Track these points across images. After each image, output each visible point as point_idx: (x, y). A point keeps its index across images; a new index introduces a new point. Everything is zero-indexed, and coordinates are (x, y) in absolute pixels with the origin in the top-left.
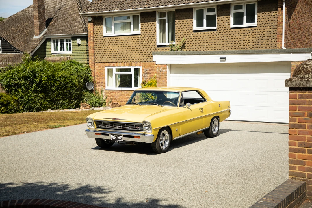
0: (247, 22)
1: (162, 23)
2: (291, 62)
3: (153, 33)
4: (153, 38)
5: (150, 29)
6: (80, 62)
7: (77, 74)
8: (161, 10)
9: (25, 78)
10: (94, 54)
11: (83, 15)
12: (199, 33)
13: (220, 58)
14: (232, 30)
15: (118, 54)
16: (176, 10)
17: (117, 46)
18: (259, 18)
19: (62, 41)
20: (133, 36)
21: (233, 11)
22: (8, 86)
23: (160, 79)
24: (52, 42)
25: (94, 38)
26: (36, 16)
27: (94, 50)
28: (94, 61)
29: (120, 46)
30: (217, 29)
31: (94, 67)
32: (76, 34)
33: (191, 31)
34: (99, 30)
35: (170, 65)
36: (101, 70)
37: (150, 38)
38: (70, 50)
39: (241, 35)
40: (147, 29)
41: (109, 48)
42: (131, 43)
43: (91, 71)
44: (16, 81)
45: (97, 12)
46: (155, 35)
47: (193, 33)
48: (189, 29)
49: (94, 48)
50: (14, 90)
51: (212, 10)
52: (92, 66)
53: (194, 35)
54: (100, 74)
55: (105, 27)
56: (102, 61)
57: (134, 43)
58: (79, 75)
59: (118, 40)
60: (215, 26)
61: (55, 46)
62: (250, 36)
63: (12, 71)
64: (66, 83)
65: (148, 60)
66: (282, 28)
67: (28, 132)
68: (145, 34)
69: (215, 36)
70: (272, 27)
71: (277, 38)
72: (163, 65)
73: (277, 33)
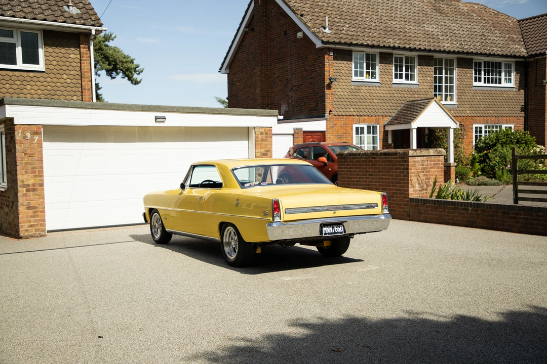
0: (25, 62)
13: (154, 117)
18: (47, 58)
23: (25, 154)
62: (33, 88)
66: (90, 81)
71: (82, 95)
72: (32, 126)
73: (82, 87)
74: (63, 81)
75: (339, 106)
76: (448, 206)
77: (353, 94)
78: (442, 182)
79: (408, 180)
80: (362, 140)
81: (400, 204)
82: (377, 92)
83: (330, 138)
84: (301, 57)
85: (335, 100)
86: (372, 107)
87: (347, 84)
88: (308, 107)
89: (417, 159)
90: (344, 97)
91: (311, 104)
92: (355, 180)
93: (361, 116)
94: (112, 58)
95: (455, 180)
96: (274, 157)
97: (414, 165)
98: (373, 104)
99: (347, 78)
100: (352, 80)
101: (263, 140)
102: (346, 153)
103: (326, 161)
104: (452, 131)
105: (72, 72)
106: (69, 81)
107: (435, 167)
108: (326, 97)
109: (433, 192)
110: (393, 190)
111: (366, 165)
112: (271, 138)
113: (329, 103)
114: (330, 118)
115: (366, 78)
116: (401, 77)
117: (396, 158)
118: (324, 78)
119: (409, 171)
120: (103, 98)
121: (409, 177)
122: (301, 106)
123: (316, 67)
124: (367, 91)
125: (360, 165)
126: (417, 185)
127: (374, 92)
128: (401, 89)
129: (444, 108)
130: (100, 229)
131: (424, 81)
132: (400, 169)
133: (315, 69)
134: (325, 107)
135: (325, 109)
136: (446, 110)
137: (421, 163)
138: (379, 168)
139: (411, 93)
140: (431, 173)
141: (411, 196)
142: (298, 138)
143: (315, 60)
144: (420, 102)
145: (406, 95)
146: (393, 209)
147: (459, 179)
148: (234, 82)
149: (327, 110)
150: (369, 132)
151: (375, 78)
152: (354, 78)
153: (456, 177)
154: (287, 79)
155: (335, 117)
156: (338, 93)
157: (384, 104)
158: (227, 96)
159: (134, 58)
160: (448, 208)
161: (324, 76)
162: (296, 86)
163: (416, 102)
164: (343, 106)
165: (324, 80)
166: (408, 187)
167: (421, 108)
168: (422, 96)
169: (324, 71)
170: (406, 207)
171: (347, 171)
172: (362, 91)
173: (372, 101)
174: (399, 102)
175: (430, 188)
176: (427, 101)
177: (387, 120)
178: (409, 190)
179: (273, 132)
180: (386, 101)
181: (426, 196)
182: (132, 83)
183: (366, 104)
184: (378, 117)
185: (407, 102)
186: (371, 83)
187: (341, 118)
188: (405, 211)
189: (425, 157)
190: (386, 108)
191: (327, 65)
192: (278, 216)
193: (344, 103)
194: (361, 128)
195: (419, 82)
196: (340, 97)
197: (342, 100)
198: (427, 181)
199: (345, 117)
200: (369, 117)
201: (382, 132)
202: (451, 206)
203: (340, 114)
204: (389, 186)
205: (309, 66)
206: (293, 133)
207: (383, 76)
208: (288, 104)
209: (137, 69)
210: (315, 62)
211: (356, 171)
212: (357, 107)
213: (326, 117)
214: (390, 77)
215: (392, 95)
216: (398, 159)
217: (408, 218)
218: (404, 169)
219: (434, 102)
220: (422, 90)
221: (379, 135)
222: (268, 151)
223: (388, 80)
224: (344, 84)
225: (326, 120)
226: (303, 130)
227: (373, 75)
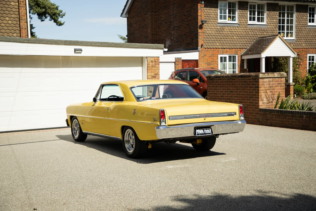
2: (146, 57)
13: (74, 49)
71: (20, 33)
73: (20, 27)
74: (6, 22)
75: (208, 42)
76: (288, 114)
77: (218, 32)
78: (283, 96)
79: (259, 95)
80: (225, 66)
81: (253, 113)
82: (236, 31)
83: (201, 65)
84: (181, 5)
85: (205, 37)
86: (232, 42)
87: (214, 25)
88: (186, 42)
89: (265, 80)
90: (212, 34)
91: (188, 40)
92: (219, 95)
93: (224, 49)
94: (42, 5)
95: (293, 95)
96: (161, 78)
97: (263, 85)
98: (233, 40)
99: (214, 20)
100: (218, 22)
101: (153, 66)
102: (213, 76)
103: (199, 82)
104: (291, 59)
105: (12, 16)
106: (10, 22)
107: (278, 86)
108: (199, 35)
109: (277, 104)
110: (247, 102)
111: (227, 84)
112: (159, 65)
113: (201, 39)
114: (201, 50)
115: (228, 20)
116: (254, 20)
117: (250, 79)
118: (198, 21)
119: (260, 89)
120: (36, 35)
121: (259, 93)
122: (180, 41)
123: (192, 12)
124: (229, 30)
125: (223, 84)
126: (265, 99)
127: (234, 31)
128: (254, 29)
129: (286, 43)
130: (34, 131)
131: (271, 22)
132: (253, 87)
133: (190, 14)
134: (198, 42)
135: (198, 44)
136: (287, 44)
137: (268, 83)
138: (237, 87)
139: (261, 31)
140: (275, 90)
141: (260, 107)
142: (178, 65)
143: (190, 7)
144: (268, 38)
145: (258, 33)
146: (247, 116)
147: (296, 95)
148: (131, 23)
149: (200, 44)
150: (230, 61)
151: (235, 20)
152: (220, 21)
153: (294, 93)
154: (171, 22)
155: (205, 49)
156: (208, 32)
157: (241, 40)
158: (127, 34)
159: (58, 5)
160: (288, 116)
161: (198, 19)
162: (177, 27)
163: (265, 38)
164: (211, 42)
165: (198, 22)
166: (258, 100)
167: (268, 42)
168: (270, 33)
169: (198, 16)
170: (257, 115)
171: (214, 89)
172: (225, 30)
173: (232, 37)
174: (253, 38)
175: (275, 102)
176: (273, 37)
177: (244, 51)
178: (259, 103)
179: (160, 61)
180: (243, 38)
181: (272, 107)
182: (57, 24)
183: (228, 40)
184: (237, 50)
185: (259, 38)
186: (232, 24)
187: (209, 50)
188: (256, 118)
189: (271, 79)
190: (243, 42)
191: (199, 11)
192: (164, 122)
193: (212, 39)
194: (224, 57)
195: (267, 23)
196: (209, 34)
197: (210, 37)
198: (272, 96)
199: (213, 49)
200: (230, 49)
201: (240, 61)
202: (290, 115)
203: (209, 47)
204: (245, 100)
205: (187, 12)
206: (174, 61)
207: (240, 19)
208: (171, 40)
209: (61, 14)
210: (191, 9)
211: (221, 89)
212: (222, 42)
213: (199, 50)
214: (246, 19)
215: (247, 33)
216: (251, 80)
217: (259, 123)
218: (256, 87)
219: (279, 38)
220: (270, 29)
221: (237, 63)
222: (157, 74)
223: (244, 22)
224: (212, 25)
225: (199, 51)
226: (182, 59)
227: (233, 18)
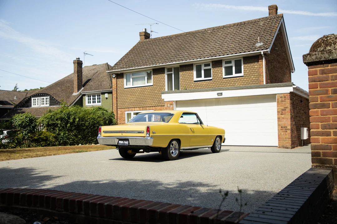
0: (236, 73)
1: (170, 76)
2: (276, 94)
3: (162, 84)
4: (162, 88)
5: (160, 81)
6: (106, 108)
7: (103, 116)
8: (169, 66)
9: (62, 119)
10: (117, 102)
11: (109, 72)
12: (199, 82)
13: (217, 93)
14: (225, 79)
15: (135, 101)
16: (181, 66)
17: (135, 95)
18: (245, 70)
19: (94, 96)
20: (147, 87)
21: (224, 65)
22: (48, 125)
24: (87, 97)
25: (117, 90)
26: (76, 78)
27: (117, 99)
28: (117, 108)
29: (137, 95)
30: (213, 79)
31: (117, 112)
32: (105, 90)
33: (192, 81)
34: (121, 84)
35: (176, 101)
36: (122, 114)
37: (160, 88)
38: (100, 102)
39: (232, 83)
40: (158, 81)
41: (128, 97)
42: (146, 92)
43: (114, 115)
44: (54, 121)
45: (120, 70)
46: (164, 86)
47: (194, 83)
48: (191, 80)
49: (117, 97)
50: (52, 128)
51: (209, 65)
52: (115, 111)
53: (195, 84)
54: (121, 117)
55: (125, 80)
56: (123, 107)
57: (148, 92)
58: (104, 118)
59: (135, 90)
60: (211, 77)
61: (88, 100)
62: (238, 84)
63: (51, 114)
64: (95, 124)
65: (159, 105)
66: (263, 77)
67: (54, 155)
68: (156, 85)
69: (211, 85)
70: (255, 76)
72: (170, 102)
74: (252, 79)
101: (282, 101)
192: (100, 134)
